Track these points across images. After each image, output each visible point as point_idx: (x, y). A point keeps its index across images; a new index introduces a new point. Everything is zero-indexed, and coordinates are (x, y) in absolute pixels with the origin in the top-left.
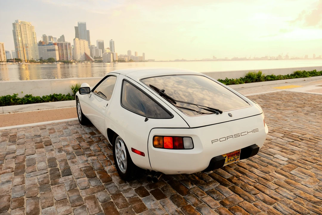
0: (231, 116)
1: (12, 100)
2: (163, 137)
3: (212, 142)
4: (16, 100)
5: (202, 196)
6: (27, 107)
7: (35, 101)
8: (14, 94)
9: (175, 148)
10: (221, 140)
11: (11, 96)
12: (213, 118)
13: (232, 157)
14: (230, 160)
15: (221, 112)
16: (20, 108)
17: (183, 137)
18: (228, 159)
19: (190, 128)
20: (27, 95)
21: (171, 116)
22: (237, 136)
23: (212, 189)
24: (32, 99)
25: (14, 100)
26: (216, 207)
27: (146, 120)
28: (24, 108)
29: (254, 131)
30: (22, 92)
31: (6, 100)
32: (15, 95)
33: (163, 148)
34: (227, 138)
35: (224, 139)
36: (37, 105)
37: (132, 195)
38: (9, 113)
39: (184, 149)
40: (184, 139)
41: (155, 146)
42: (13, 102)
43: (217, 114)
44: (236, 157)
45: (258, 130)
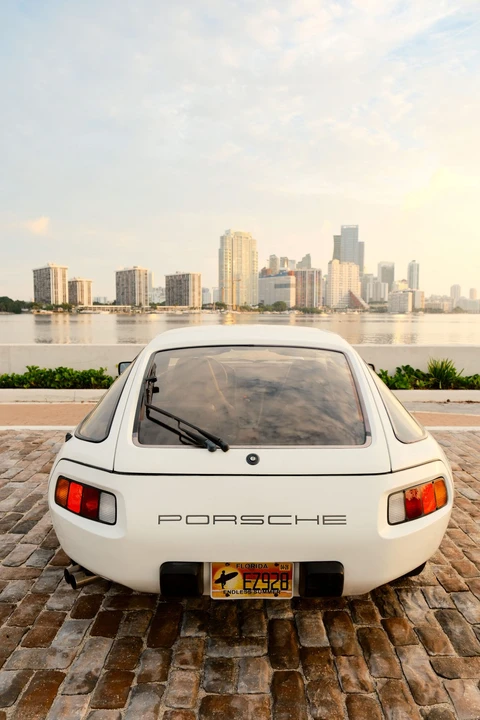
0: (252, 462)
1: (92, 379)
2: (70, 481)
3: (160, 520)
4: (100, 380)
5: (182, 664)
9: (82, 512)
10: (190, 520)
13: (260, 581)
14: (254, 589)
17: (101, 491)
18: (245, 582)
19: (113, 472)
21: (106, 437)
22: (256, 520)
23: (230, 659)
26: (175, 706)
29: (324, 520)
32: (102, 370)
33: (66, 507)
34: (215, 520)
35: (205, 520)
37: (61, 606)
38: (83, 402)
39: (98, 520)
40: (103, 495)
41: (58, 501)
42: (95, 382)
43: (212, 450)
44: (277, 586)
45: (340, 520)
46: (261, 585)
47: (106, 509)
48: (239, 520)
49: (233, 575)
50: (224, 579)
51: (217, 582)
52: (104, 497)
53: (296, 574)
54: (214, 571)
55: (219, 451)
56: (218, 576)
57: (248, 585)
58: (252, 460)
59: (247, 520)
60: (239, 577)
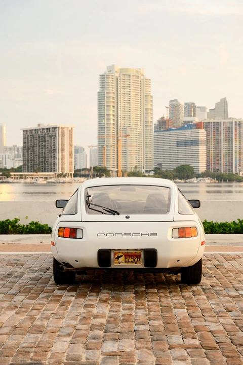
2: (64, 228)
3: (98, 235)
4: (15, 227)
6: (27, 238)
7: (39, 230)
8: (15, 219)
9: (70, 237)
10: (108, 235)
11: (10, 221)
13: (130, 258)
16: (18, 238)
17: (77, 229)
18: (125, 259)
19: (82, 222)
20: (33, 222)
22: (129, 235)
24: (37, 227)
25: (13, 226)
27: (60, 216)
28: (23, 239)
29: (150, 235)
30: (27, 217)
31: (3, 227)
32: (16, 221)
33: (63, 237)
34: (115, 235)
35: (112, 235)
36: (40, 237)
38: (3, 243)
39: (76, 238)
41: (59, 236)
42: (12, 229)
43: (114, 215)
44: (136, 260)
45: (155, 235)
46: (131, 260)
47: (79, 234)
48: (123, 235)
49: (121, 256)
50: (118, 258)
51: (116, 258)
52: (78, 231)
53: (143, 256)
54: (115, 255)
55: (116, 215)
56: (116, 256)
57: (127, 260)
58: (127, 217)
59: (126, 235)
60: (123, 257)
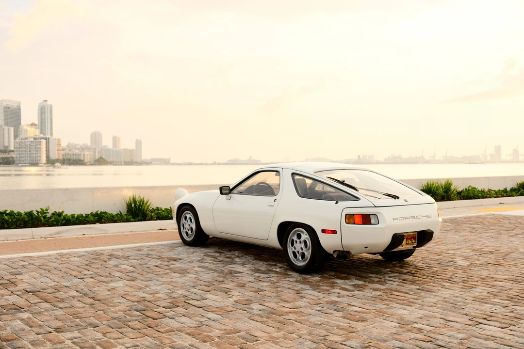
0: (407, 201)
1: (42, 218)
2: (354, 215)
3: (393, 220)
5: (384, 278)
8: (41, 209)
9: (364, 224)
10: (400, 219)
12: (392, 201)
13: (410, 240)
14: (408, 243)
15: (398, 198)
17: (370, 215)
18: (406, 241)
19: (375, 207)
20: (55, 212)
21: (358, 199)
22: (413, 218)
27: (337, 203)
29: (428, 216)
30: (49, 207)
31: (32, 219)
33: (354, 224)
34: (405, 219)
35: (403, 219)
38: (43, 238)
39: (371, 224)
40: (371, 216)
41: (347, 223)
42: (44, 221)
43: (395, 199)
44: (413, 242)
45: (431, 216)
47: (373, 221)
48: (410, 218)
53: (417, 237)
55: (397, 199)
58: (406, 201)
